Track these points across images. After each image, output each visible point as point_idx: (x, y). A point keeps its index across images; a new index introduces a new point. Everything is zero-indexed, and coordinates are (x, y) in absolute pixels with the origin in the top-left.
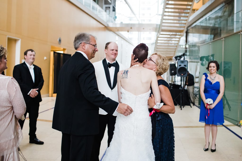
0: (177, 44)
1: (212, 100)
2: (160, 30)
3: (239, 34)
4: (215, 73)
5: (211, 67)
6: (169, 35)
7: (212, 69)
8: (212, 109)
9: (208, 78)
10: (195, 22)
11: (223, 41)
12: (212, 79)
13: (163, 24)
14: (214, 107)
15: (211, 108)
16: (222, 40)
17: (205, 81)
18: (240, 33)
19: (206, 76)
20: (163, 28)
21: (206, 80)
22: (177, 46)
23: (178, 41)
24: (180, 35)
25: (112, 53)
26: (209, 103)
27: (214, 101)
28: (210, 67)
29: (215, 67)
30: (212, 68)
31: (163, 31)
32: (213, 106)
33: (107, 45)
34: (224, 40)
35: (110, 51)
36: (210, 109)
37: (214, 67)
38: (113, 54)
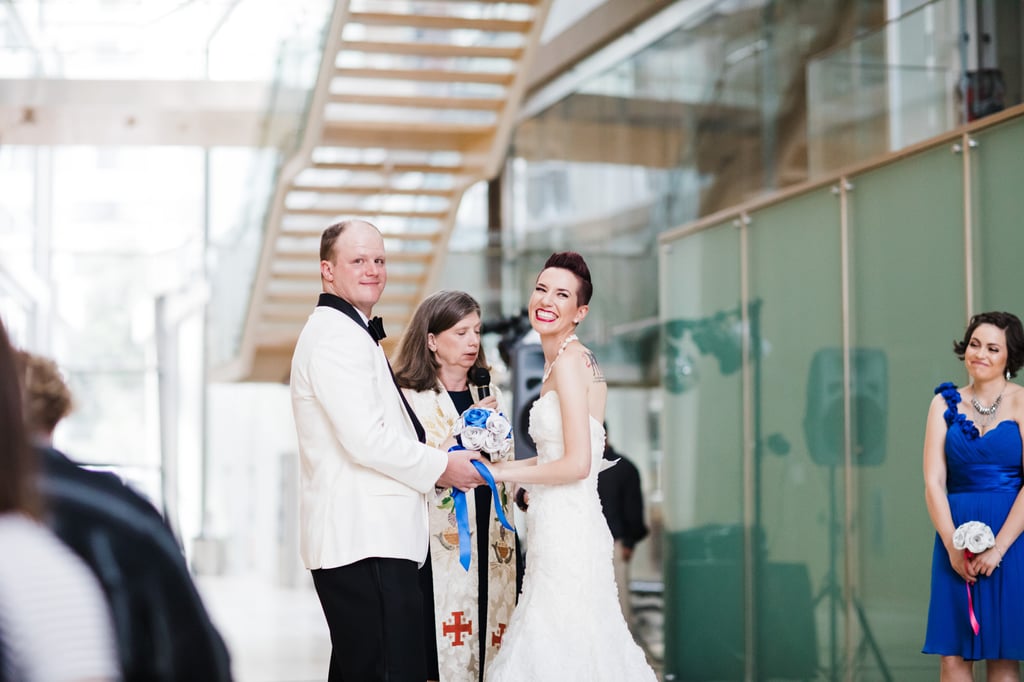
0: (436, 238)
1: (988, 528)
2: (313, 131)
3: (956, 148)
4: (1000, 381)
5: (977, 344)
6: (376, 168)
7: (980, 355)
8: (989, 573)
9: (961, 409)
10: (569, 67)
11: (844, 201)
12: (982, 413)
13: (341, 86)
14: (1001, 563)
15: (983, 572)
16: (835, 190)
17: (949, 427)
18: (961, 144)
19: (952, 398)
20: (337, 113)
21: (951, 418)
22: (428, 259)
23: (442, 216)
24: (456, 170)
25: (362, 275)
26: (973, 550)
27: (996, 532)
28: (973, 345)
29: (997, 351)
30: (983, 352)
31: (337, 134)
32: (993, 561)
33: (331, 240)
34: (848, 192)
35: (348, 266)
36: (980, 576)
37: (991, 348)
38: (365, 279)
